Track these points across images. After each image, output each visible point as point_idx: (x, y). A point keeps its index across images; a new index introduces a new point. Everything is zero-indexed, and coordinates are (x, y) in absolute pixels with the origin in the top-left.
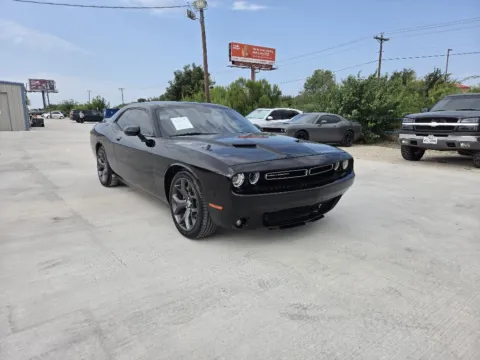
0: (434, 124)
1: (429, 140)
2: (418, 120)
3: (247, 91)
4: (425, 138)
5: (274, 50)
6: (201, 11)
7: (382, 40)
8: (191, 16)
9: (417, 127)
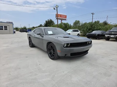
0: (113, 33)
1: (112, 36)
2: (109, 32)
3: (63, 25)
4: (111, 36)
5: (66, 16)
6: (57, 8)
7: (93, 14)
8: (54, 9)
9: (109, 33)
